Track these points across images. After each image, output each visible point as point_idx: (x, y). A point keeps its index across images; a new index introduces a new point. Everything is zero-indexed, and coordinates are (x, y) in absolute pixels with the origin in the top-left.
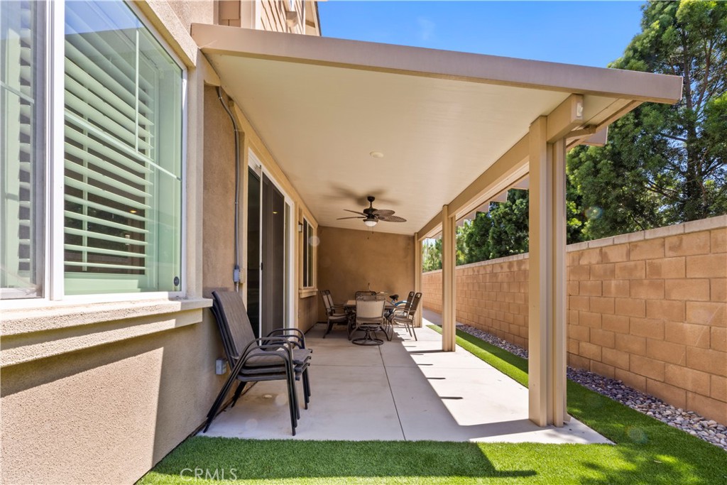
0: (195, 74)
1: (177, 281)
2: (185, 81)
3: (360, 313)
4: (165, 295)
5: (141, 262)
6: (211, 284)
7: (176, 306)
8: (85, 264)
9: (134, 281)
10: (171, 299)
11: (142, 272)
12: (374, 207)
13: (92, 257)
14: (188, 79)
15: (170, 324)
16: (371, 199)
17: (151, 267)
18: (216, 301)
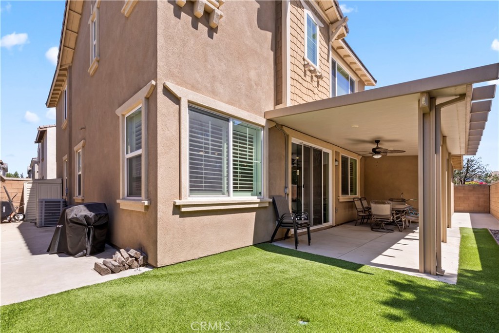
0: (265, 128)
1: (260, 193)
2: (262, 132)
3: (374, 212)
4: (256, 197)
5: (252, 188)
6: (273, 194)
7: (259, 201)
8: (239, 189)
9: (250, 193)
10: (258, 198)
11: (252, 191)
12: (379, 146)
13: (240, 188)
14: (263, 130)
15: (257, 206)
16: (377, 142)
17: (254, 190)
18: (274, 200)
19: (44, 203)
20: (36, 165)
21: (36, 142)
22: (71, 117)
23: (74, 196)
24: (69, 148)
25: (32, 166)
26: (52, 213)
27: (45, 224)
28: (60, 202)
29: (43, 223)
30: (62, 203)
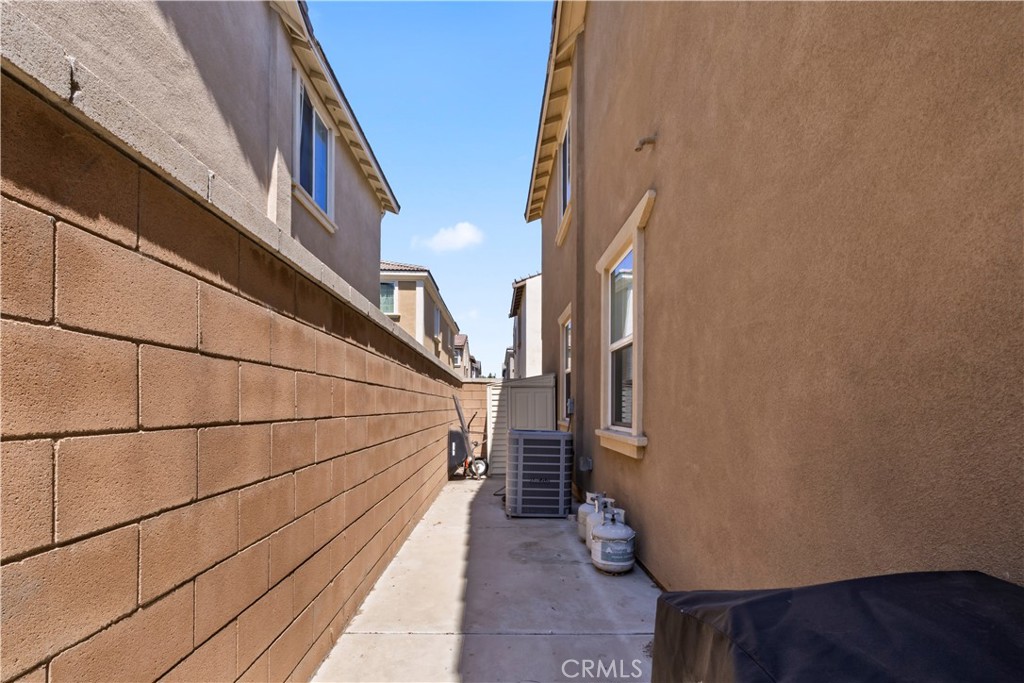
19: (521, 446)
20: (512, 359)
21: (511, 316)
22: (583, 184)
23: (599, 428)
24: (578, 280)
25: (507, 363)
26: (540, 477)
27: (524, 510)
28: (558, 442)
29: (520, 506)
30: (563, 447)
